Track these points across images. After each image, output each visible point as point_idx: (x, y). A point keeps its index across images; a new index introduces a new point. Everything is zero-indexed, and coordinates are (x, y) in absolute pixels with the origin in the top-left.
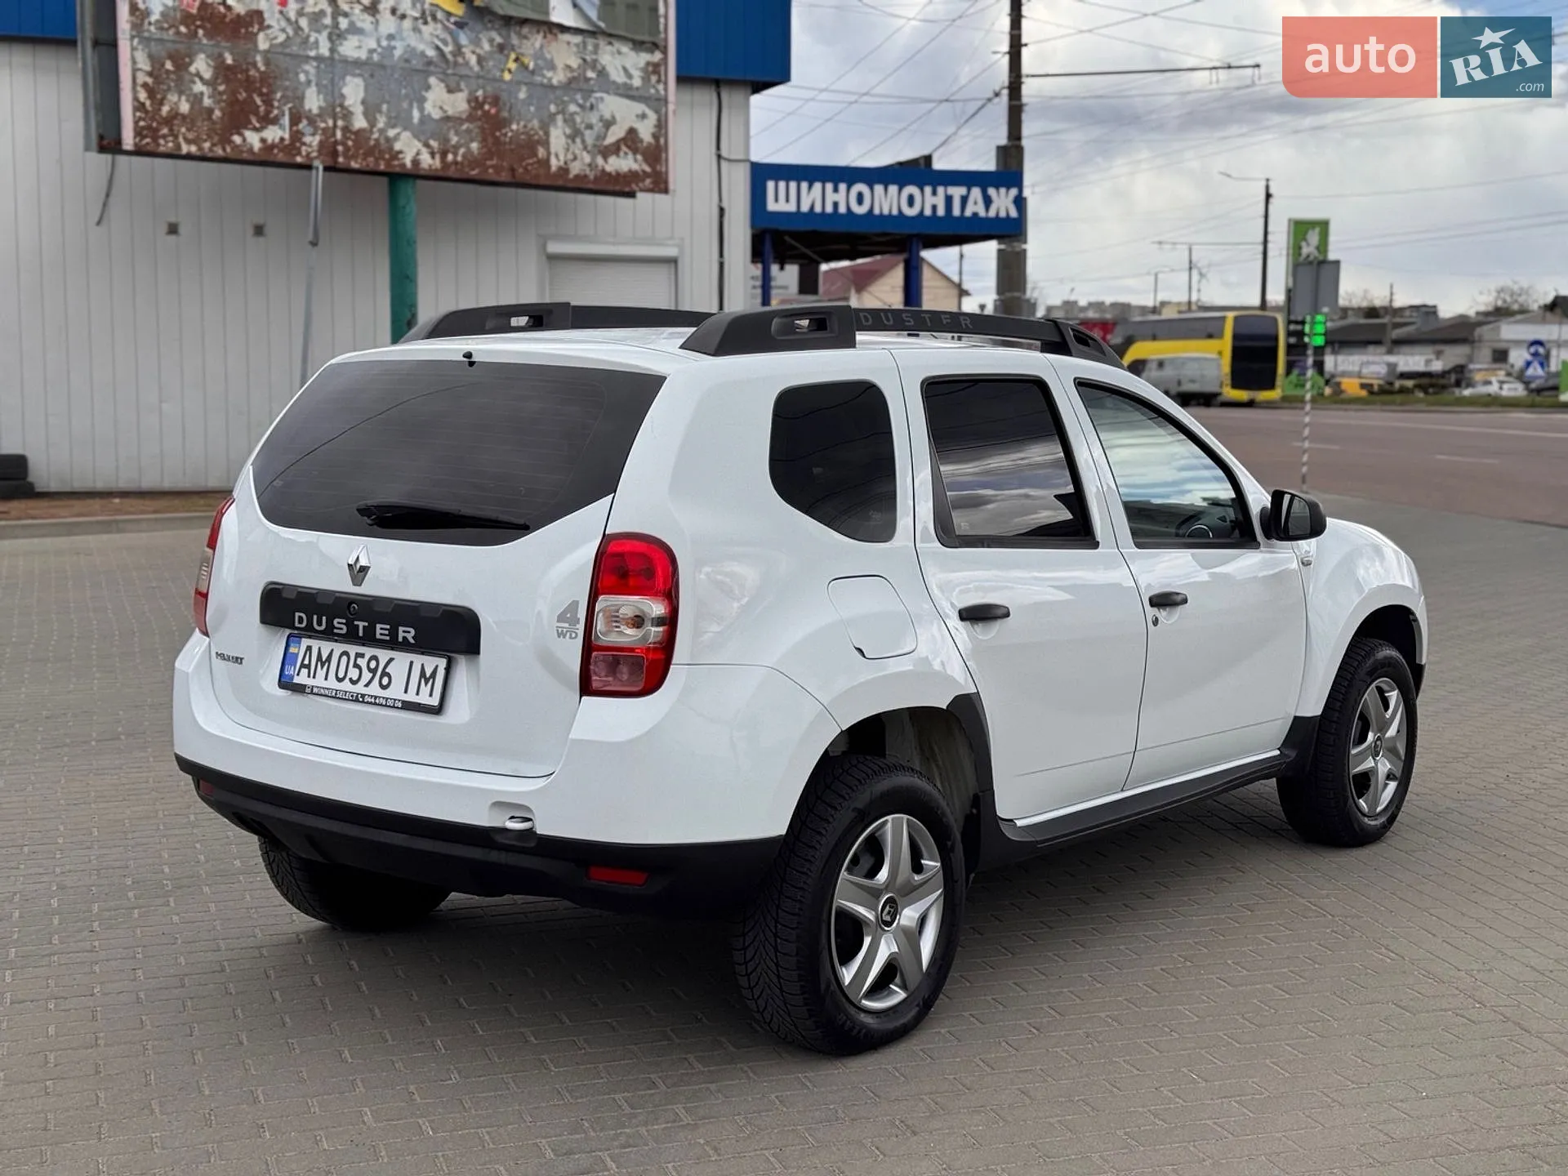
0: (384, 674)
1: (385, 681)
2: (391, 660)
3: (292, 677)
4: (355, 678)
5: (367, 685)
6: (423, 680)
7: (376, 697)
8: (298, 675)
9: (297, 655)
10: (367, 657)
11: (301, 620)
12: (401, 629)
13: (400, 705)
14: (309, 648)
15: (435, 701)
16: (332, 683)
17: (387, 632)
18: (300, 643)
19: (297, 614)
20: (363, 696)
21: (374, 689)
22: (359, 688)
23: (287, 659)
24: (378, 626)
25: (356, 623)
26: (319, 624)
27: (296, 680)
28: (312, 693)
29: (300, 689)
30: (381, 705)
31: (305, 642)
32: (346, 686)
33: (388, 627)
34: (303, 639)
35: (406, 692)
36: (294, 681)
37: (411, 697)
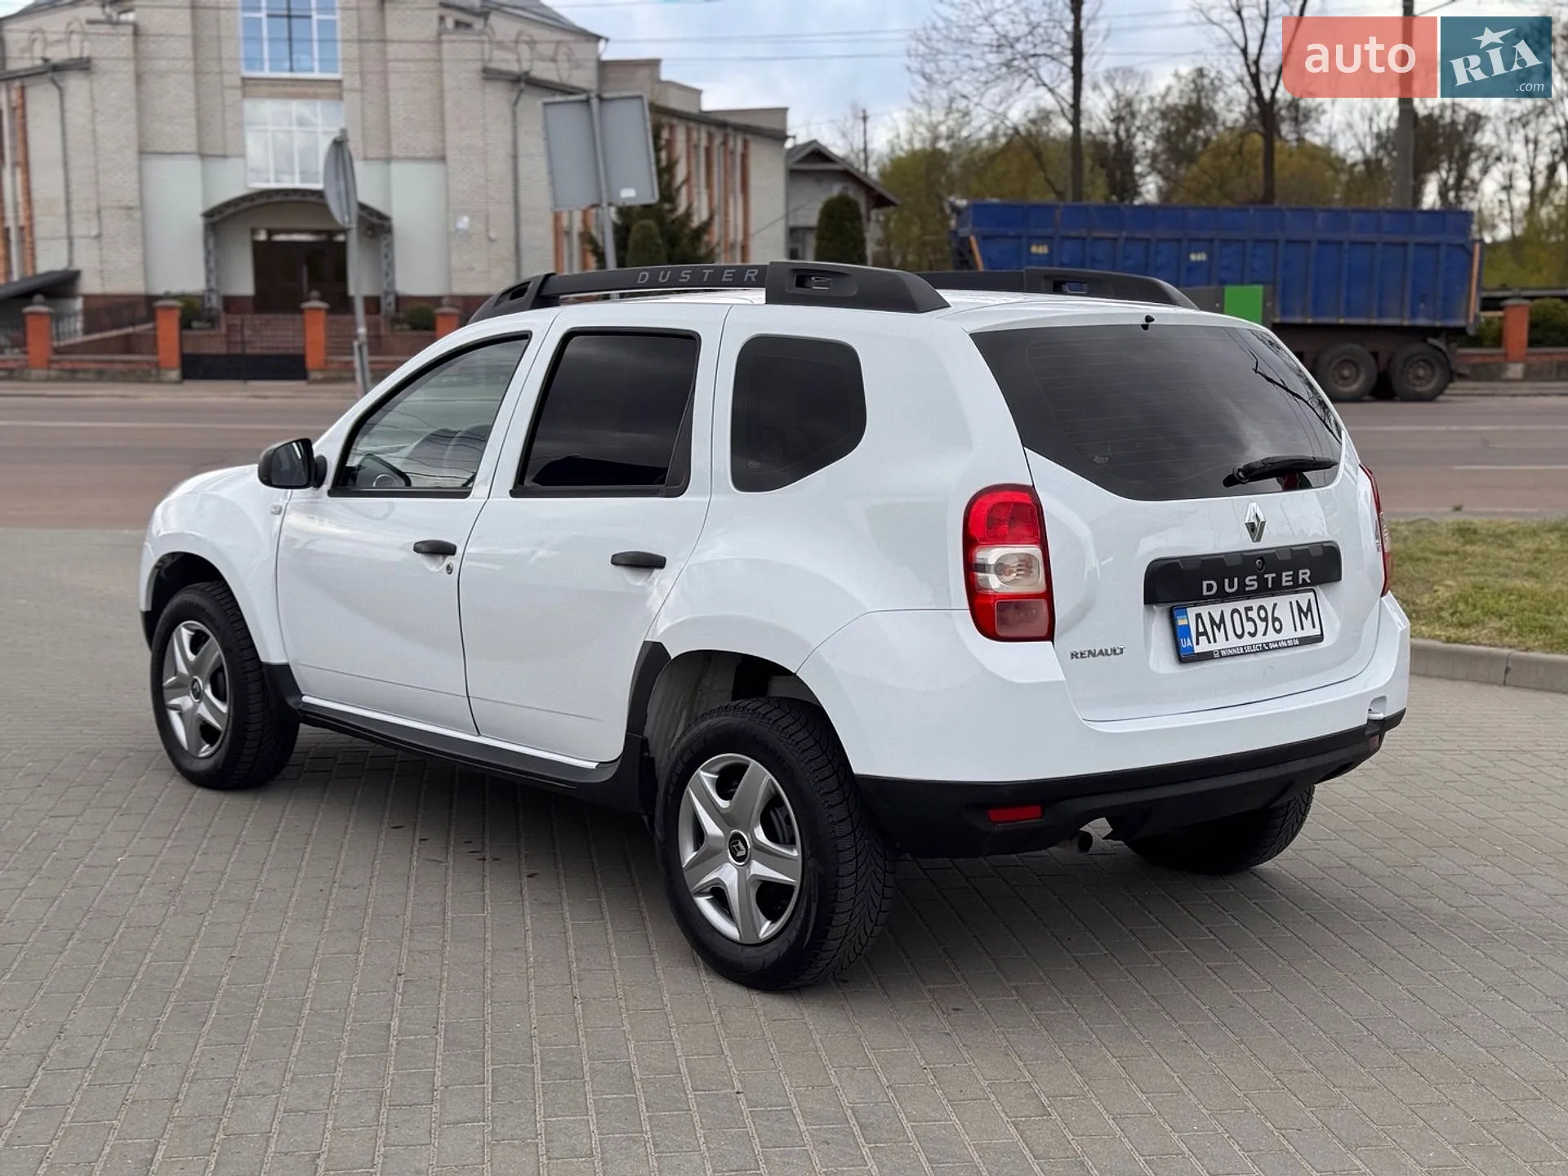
0: (1275, 619)
1: (1277, 625)
2: (1275, 605)
3: (1192, 648)
4: (1252, 631)
5: (1264, 634)
6: (1303, 615)
7: (1278, 642)
8: (1198, 643)
9: (1188, 626)
10: (1255, 608)
11: (1210, 587)
12: (1301, 572)
13: (1297, 642)
14: (1199, 616)
15: (1317, 632)
16: (1234, 642)
17: (1290, 578)
18: (1186, 613)
19: (1205, 583)
20: (1267, 644)
21: (1272, 636)
22: (1259, 639)
23: (1177, 634)
24: (1284, 574)
25: (1266, 576)
26: (1231, 586)
27: (1197, 650)
28: (1221, 657)
29: (1207, 656)
30: (1285, 647)
31: (1192, 612)
32: (1247, 640)
33: (1293, 573)
34: (1188, 609)
35: (1295, 629)
36: (1196, 652)
37: (1300, 634)
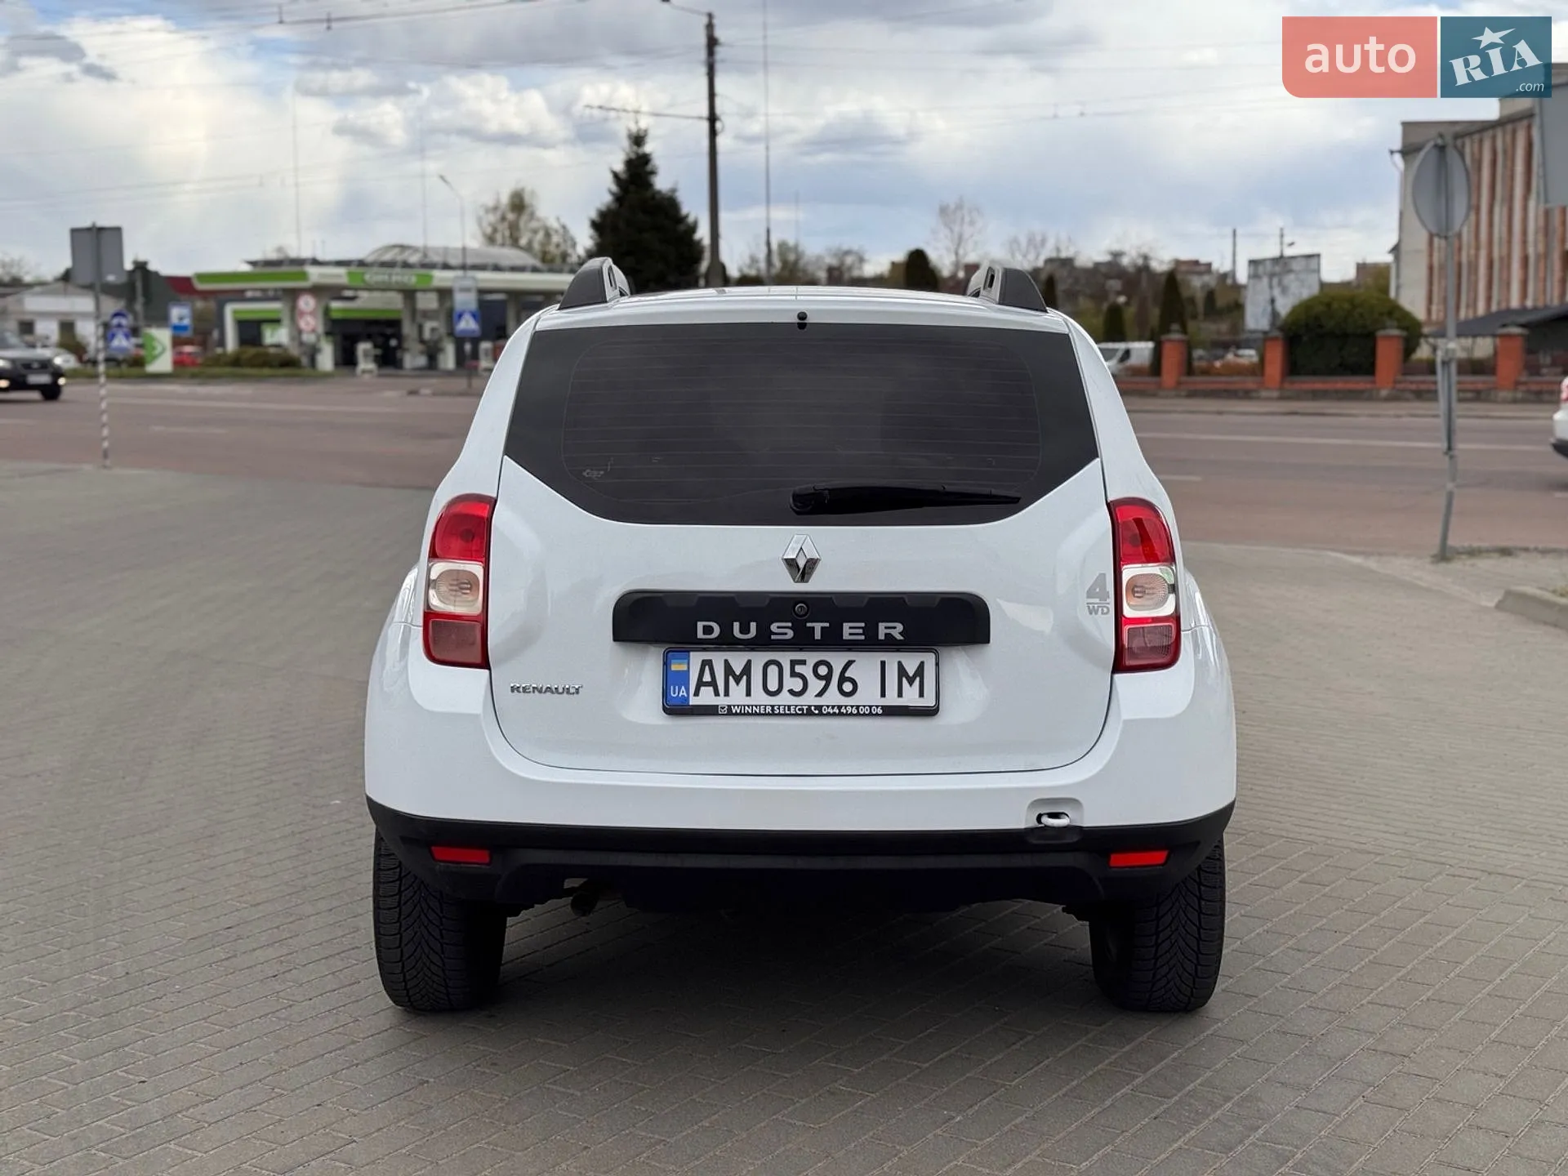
0: (844, 679)
1: (848, 687)
2: (850, 663)
3: (687, 700)
4: (798, 689)
5: (820, 694)
6: (904, 679)
7: (839, 707)
8: (697, 694)
9: (686, 673)
10: (811, 663)
11: (708, 630)
12: (882, 626)
13: (880, 711)
14: (708, 663)
15: (929, 701)
16: (759, 698)
17: (861, 631)
18: (688, 658)
20: (819, 708)
21: (833, 697)
22: (809, 699)
23: (670, 680)
24: (846, 626)
25: (809, 625)
27: (693, 701)
28: (731, 713)
29: (710, 711)
30: (851, 714)
31: (696, 658)
32: (784, 699)
33: (863, 625)
34: (691, 653)
35: (883, 694)
36: (691, 704)
37: (892, 699)
